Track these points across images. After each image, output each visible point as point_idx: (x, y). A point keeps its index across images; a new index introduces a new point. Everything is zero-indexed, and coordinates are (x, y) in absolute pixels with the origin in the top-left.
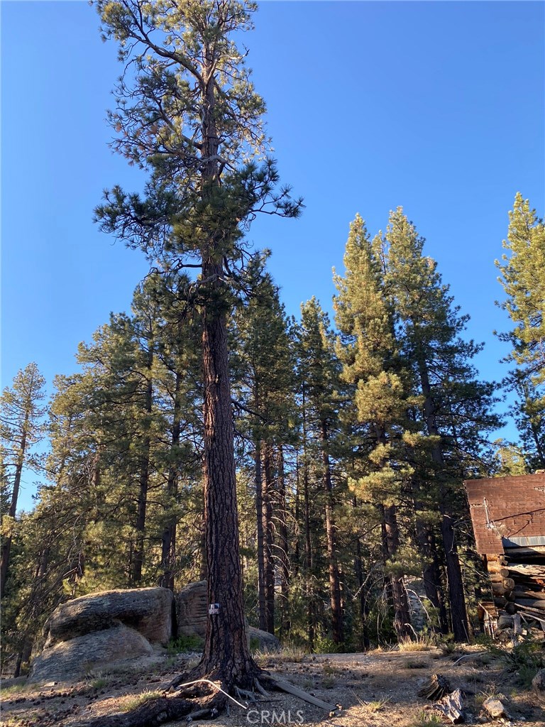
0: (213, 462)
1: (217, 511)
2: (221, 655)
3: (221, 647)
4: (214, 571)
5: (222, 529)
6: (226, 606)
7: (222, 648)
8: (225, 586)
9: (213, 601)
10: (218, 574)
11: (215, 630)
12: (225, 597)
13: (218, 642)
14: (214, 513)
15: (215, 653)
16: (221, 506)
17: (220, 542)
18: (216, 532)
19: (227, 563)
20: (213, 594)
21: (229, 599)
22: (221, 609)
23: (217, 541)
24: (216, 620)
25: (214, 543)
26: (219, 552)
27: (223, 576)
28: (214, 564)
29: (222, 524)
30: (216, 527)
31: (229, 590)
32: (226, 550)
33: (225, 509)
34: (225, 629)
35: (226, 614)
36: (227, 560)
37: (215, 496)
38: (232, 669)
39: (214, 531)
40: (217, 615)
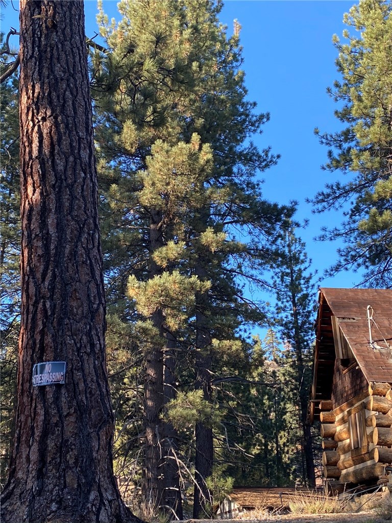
0: (51, 70)
1: (60, 167)
2: (71, 479)
3: (70, 458)
4: (52, 289)
5: (71, 205)
6: (82, 369)
7: (71, 462)
8: (81, 325)
9: (50, 354)
10: (64, 297)
11: (55, 420)
12: (78, 350)
13: (62, 448)
14: (54, 170)
15: (52, 472)
16: (71, 159)
17: (68, 232)
18: (59, 209)
19: (85, 278)
20: (48, 339)
21: (88, 355)
22: (69, 374)
23: (60, 227)
24: (57, 399)
25: (52, 230)
26: (67, 251)
27: (74, 304)
28: (54, 276)
29: (73, 197)
30: (59, 199)
31: (89, 334)
32: (81, 251)
33: (78, 167)
34: (80, 419)
35: (82, 386)
36: (85, 270)
37: (55, 138)
38: (99, 510)
39: (52, 206)
40: (58, 386)
